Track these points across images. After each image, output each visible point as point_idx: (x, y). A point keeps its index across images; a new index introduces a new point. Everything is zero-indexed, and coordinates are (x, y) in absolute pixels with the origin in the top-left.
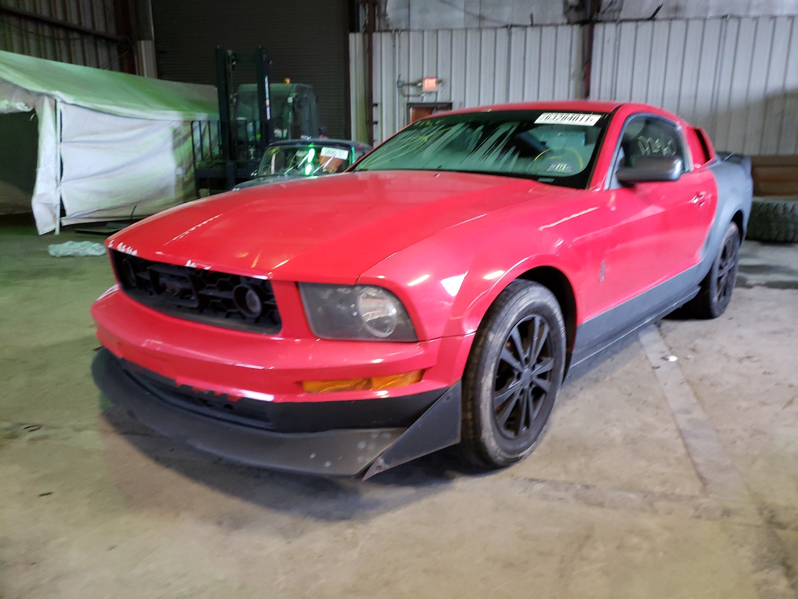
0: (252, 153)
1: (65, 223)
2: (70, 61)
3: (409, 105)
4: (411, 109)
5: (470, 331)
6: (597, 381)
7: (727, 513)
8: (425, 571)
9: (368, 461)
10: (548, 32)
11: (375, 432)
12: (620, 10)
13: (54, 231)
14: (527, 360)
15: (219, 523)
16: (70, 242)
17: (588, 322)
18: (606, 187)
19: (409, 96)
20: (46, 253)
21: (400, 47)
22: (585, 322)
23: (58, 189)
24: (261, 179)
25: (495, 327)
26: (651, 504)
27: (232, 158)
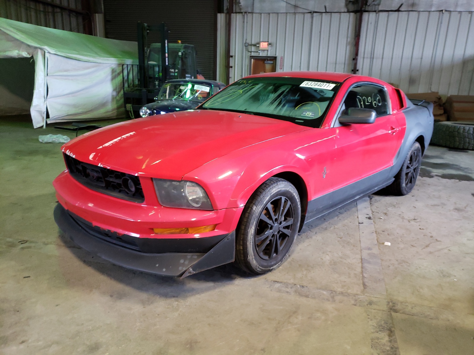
0: (157, 84)
1: (49, 122)
2: (55, 27)
3: (252, 57)
4: (252, 60)
5: (242, 206)
6: (326, 229)
7: (370, 303)
8: (209, 324)
9: (184, 269)
10: (335, 16)
11: (189, 255)
12: (379, 5)
13: (43, 126)
14: (276, 220)
15: (111, 296)
16: (51, 135)
17: (315, 200)
18: (332, 126)
19: (251, 52)
20: (38, 140)
21: (247, 22)
22: (313, 199)
23: (45, 102)
24: (159, 102)
25: (257, 203)
26: (333, 297)
27: (145, 86)
